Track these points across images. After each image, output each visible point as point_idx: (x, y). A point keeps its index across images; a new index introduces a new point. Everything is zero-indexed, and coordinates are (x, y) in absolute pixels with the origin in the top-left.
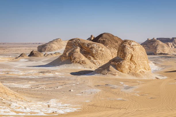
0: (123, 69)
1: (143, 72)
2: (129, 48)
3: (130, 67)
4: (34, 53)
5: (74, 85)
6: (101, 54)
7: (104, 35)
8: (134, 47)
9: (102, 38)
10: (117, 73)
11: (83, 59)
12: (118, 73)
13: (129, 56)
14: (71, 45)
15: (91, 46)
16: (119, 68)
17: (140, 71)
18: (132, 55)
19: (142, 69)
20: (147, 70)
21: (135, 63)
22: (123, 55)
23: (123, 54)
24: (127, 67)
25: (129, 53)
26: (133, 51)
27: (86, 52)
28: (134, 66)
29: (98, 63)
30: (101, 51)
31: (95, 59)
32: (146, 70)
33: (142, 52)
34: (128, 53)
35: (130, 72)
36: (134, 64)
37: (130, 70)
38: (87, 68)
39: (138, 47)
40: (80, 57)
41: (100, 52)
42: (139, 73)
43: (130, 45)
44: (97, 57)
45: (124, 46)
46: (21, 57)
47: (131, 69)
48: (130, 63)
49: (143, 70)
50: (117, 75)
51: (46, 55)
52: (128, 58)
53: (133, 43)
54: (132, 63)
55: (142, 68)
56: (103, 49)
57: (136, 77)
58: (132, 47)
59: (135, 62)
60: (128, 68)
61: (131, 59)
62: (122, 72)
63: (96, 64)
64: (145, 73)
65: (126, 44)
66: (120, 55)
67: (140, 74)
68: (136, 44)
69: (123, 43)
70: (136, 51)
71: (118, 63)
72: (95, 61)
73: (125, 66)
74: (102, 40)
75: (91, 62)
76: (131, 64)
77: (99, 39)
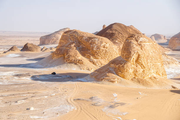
0: (126, 74)
1: (155, 78)
2: (135, 46)
3: (135, 72)
4: (29, 46)
5: (46, 97)
6: (104, 52)
7: (114, 26)
8: (143, 44)
9: (111, 29)
10: (116, 80)
11: (80, 58)
12: (118, 79)
13: (134, 57)
14: (66, 39)
15: (91, 41)
16: (119, 73)
17: (150, 76)
18: (139, 55)
19: (153, 74)
20: (161, 75)
21: (143, 66)
22: (126, 55)
23: (126, 53)
24: (131, 71)
25: (135, 53)
26: (142, 49)
27: (85, 48)
28: (142, 70)
29: (100, 64)
30: (104, 47)
31: (96, 58)
32: (159, 75)
33: (154, 50)
34: (133, 53)
35: (134, 78)
36: (141, 67)
37: (135, 75)
38: (84, 69)
39: (148, 44)
40: (76, 54)
41: (103, 49)
42: (148, 80)
43: (137, 41)
44: (99, 56)
45: (129, 43)
46: (10, 51)
47: (137, 75)
48: (135, 67)
49: (155, 75)
50: (116, 82)
51: (43, 50)
52: (132, 59)
53: (141, 39)
54: (139, 66)
55: (154, 72)
56: (107, 45)
57: (143, 85)
58: (140, 45)
59: (144, 64)
60: (133, 72)
61: (137, 61)
62: (124, 77)
63: (97, 64)
64: (157, 80)
65: (132, 41)
66: (123, 55)
67: (150, 81)
68: (146, 39)
69: (129, 39)
70: (145, 50)
71: (119, 66)
72: (95, 60)
73: (128, 69)
74: (111, 32)
75: (90, 61)
76: (137, 67)
77: (107, 32)
